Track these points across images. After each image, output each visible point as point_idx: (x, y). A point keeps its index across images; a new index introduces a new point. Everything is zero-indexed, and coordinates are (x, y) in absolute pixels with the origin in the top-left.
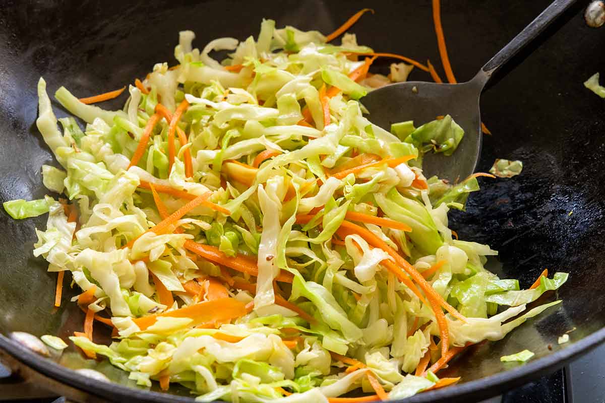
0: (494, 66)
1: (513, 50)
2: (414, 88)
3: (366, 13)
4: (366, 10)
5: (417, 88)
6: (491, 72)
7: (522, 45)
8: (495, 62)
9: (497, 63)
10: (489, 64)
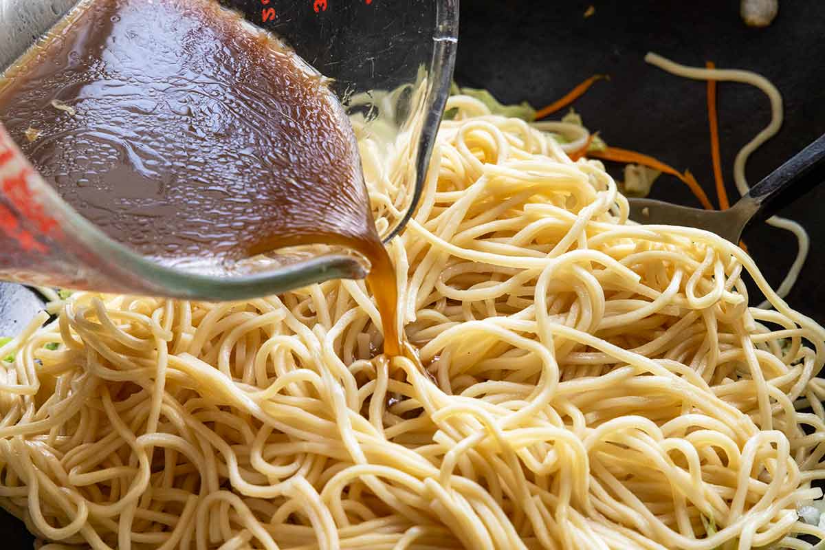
0: (767, 190)
1: (800, 168)
2: (646, 210)
3: (596, 83)
4: (597, 77)
5: (650, 211)
6: (760, 200)
7: (817, 159)
8: (769, 183)
9: (773, 185)
10: (760, 187)
